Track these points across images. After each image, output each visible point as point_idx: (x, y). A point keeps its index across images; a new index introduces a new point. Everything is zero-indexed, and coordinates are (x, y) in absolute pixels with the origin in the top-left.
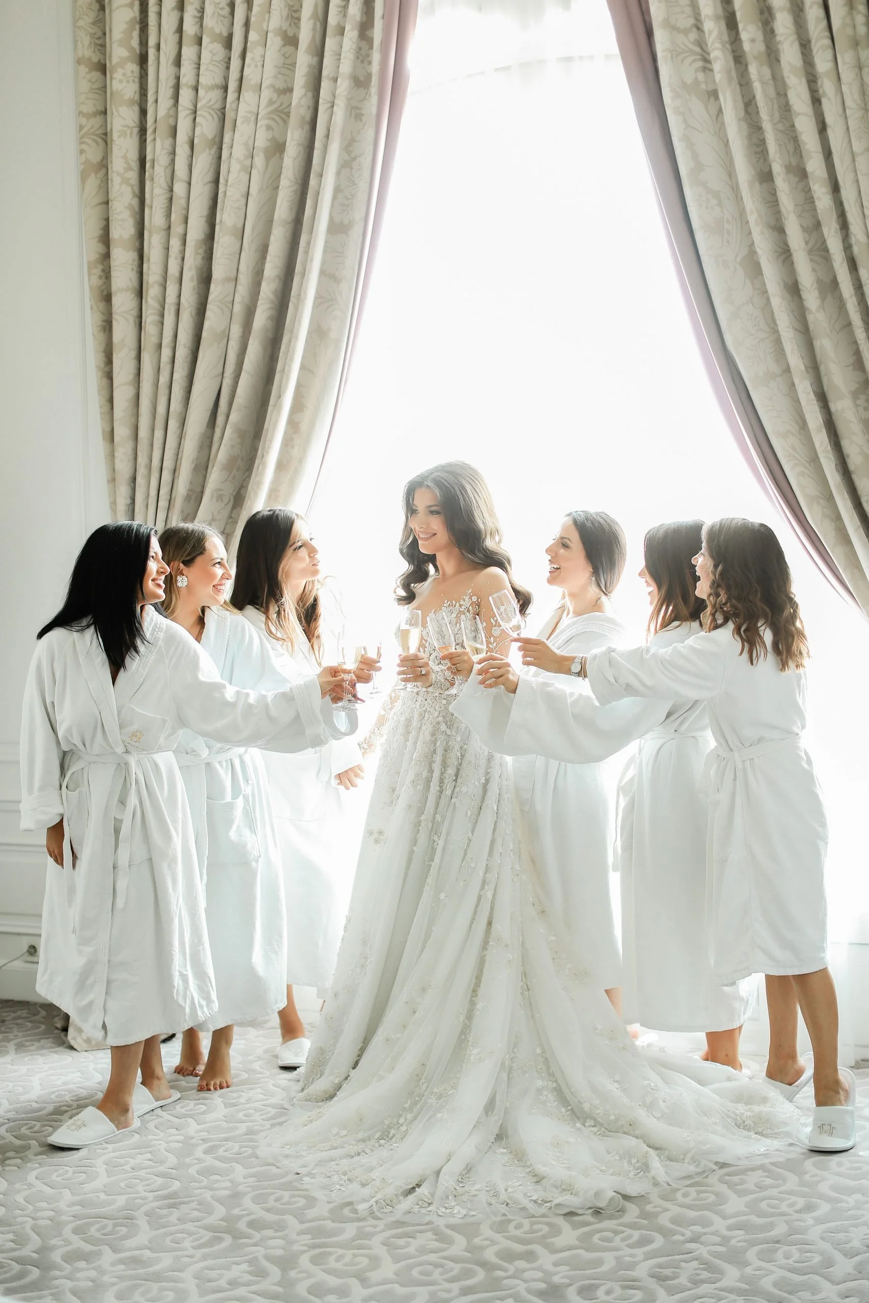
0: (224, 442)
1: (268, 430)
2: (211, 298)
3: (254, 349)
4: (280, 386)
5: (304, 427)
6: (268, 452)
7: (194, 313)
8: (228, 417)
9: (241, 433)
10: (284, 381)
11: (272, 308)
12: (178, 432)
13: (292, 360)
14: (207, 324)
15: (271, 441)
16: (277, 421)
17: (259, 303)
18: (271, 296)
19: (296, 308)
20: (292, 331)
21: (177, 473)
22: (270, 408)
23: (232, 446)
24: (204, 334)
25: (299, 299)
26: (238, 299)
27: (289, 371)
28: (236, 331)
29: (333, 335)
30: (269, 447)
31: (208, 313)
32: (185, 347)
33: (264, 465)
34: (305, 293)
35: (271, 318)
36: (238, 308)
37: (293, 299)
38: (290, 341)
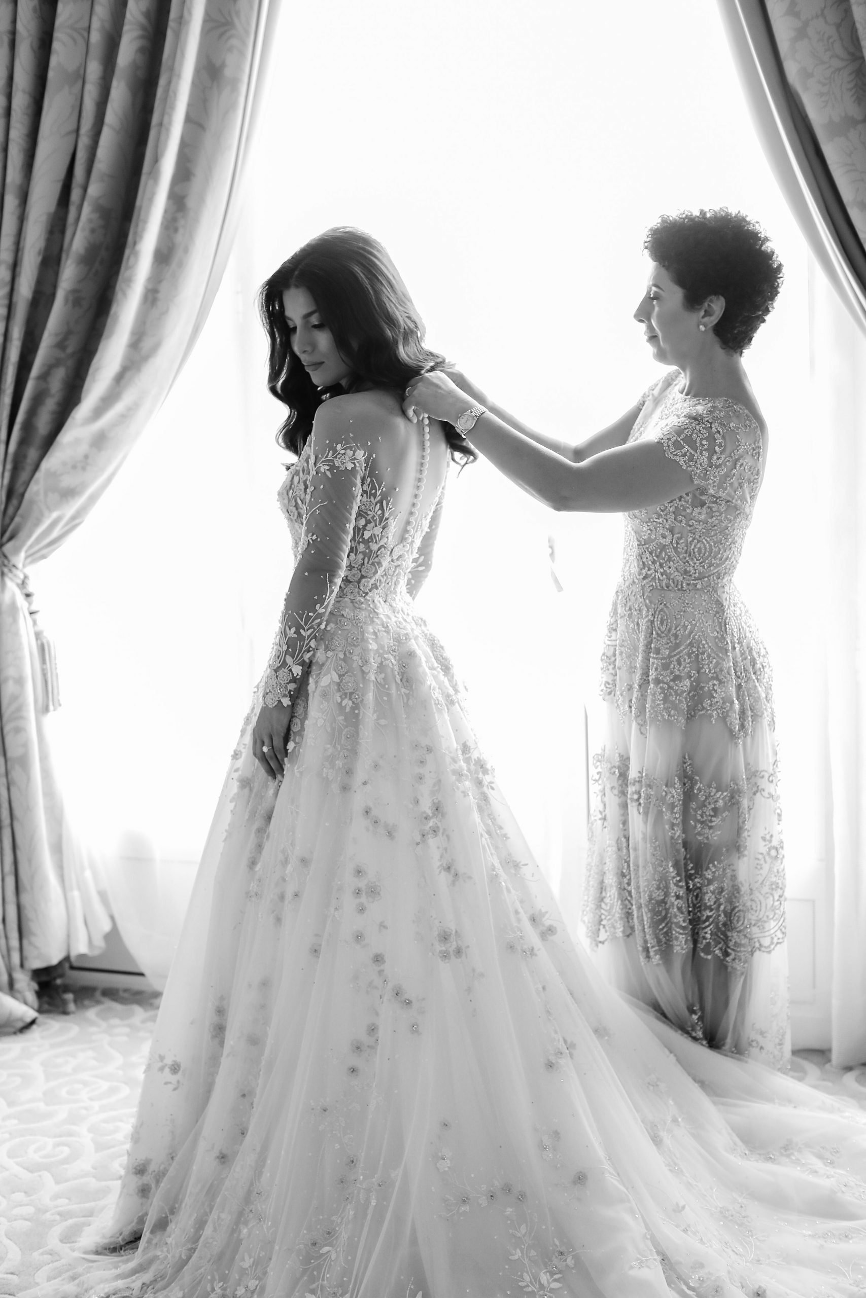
0: (81, 224)
1: (140, 208)
2: (59, 21)
3: (119, 93)
4: (157, 146)
5: (191, 203)
6: (141, 237)
7: (36, 45)
8: (85, 189)
9: (104, 213)
10: (162, 138)
11: (142, 37)
12: (17, 212)
13: (173, 108)
14: (54, 61)
15: (145, 222)
16: (153, 194)
17: (126, 28)
18: (142, 19)
19: (178, 35)
20: (171, 69)
21: (18, 269)
22: (143, 178)
23: (93, 231)
24: (51, 74)
25: (180, 23)
26: (96, 24)
27: (170, 123)
28: (94, 70)
29: (228, 72)
30: (144, 230)
31: (56, 45)
32: (24, 91)
33: (136, 254)
34: (190, 13)
35: (141, 50)
36: (96, 37)
37: (172, 24)
38: (169, 83)
